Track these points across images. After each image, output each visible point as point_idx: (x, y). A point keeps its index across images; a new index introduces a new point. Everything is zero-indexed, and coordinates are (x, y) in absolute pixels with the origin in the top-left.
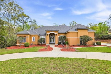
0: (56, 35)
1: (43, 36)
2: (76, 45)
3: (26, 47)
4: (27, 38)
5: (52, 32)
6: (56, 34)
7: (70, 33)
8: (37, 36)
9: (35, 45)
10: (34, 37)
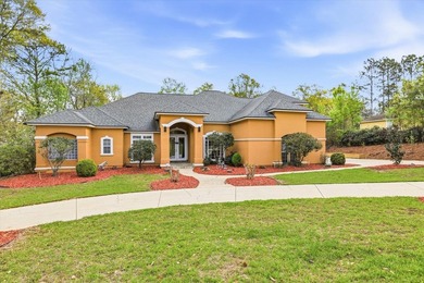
0: (196, 130)
1: (142, 135)
2: (268, 166)
3: (83, 176)
4: (84, 141)
5: (183, 120)
6: (196, 126)
7: (249, 123)
8: (122, 132)
9: (114, 168)
10: (107, 137)
